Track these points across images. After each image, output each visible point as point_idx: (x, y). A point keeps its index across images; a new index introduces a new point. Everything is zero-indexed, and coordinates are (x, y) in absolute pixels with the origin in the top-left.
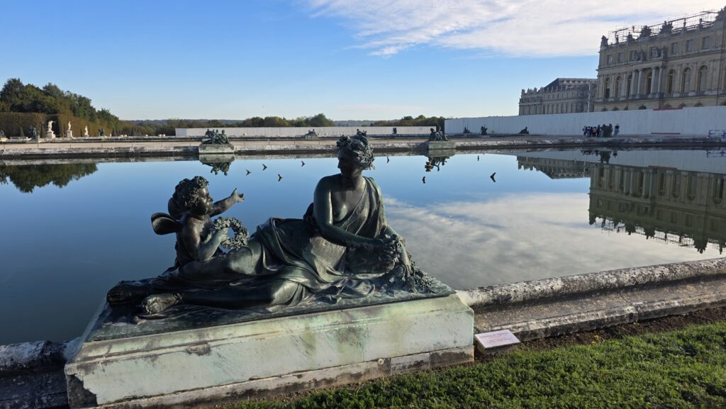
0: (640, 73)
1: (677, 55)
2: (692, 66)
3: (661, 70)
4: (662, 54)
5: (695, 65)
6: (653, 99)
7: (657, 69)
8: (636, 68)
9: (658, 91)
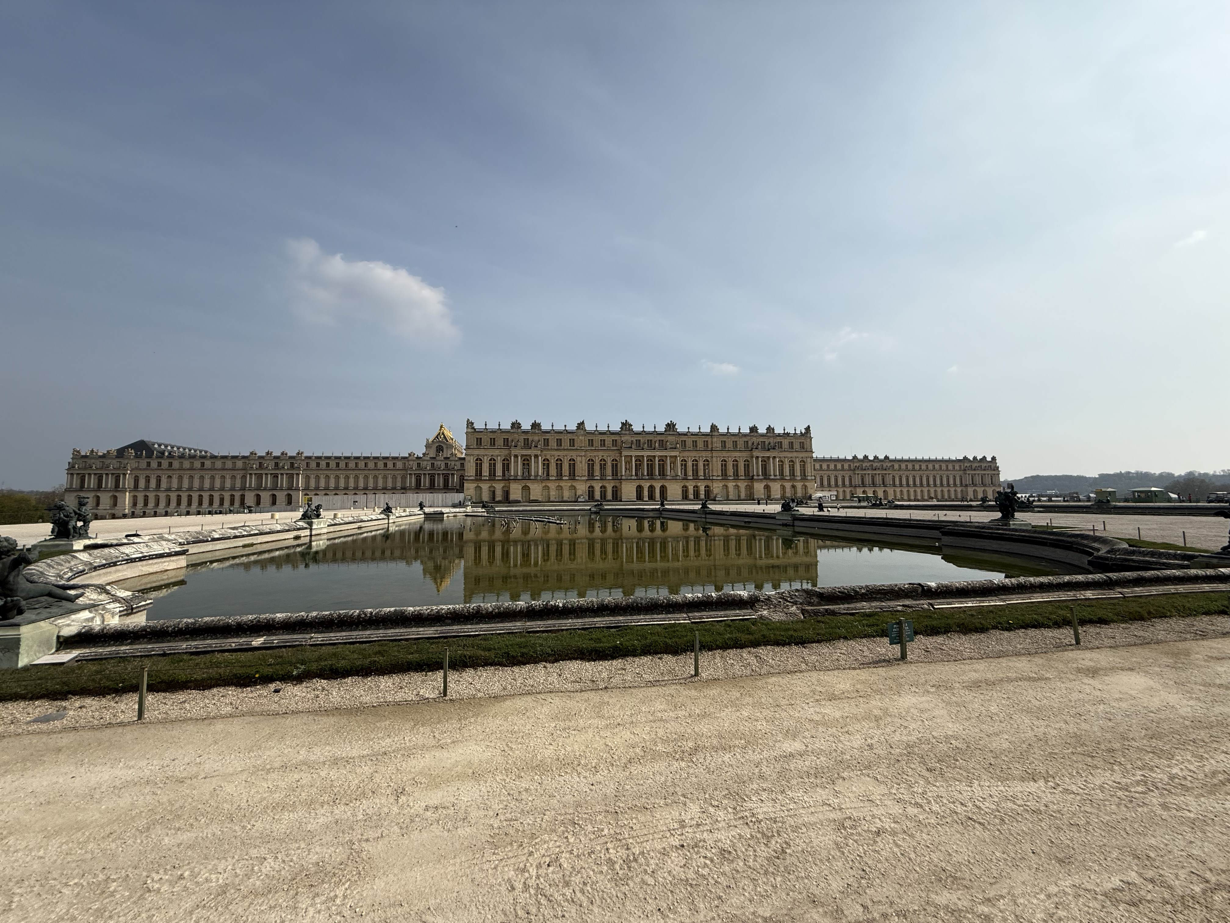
0: (520, 458)
1: (550, 448)
2: (563, 458)
3: (540, 458)
5: (565, 457)
6: (536, 481)
7: (536, 456)
8: (515, 454)
9: (539, 474)
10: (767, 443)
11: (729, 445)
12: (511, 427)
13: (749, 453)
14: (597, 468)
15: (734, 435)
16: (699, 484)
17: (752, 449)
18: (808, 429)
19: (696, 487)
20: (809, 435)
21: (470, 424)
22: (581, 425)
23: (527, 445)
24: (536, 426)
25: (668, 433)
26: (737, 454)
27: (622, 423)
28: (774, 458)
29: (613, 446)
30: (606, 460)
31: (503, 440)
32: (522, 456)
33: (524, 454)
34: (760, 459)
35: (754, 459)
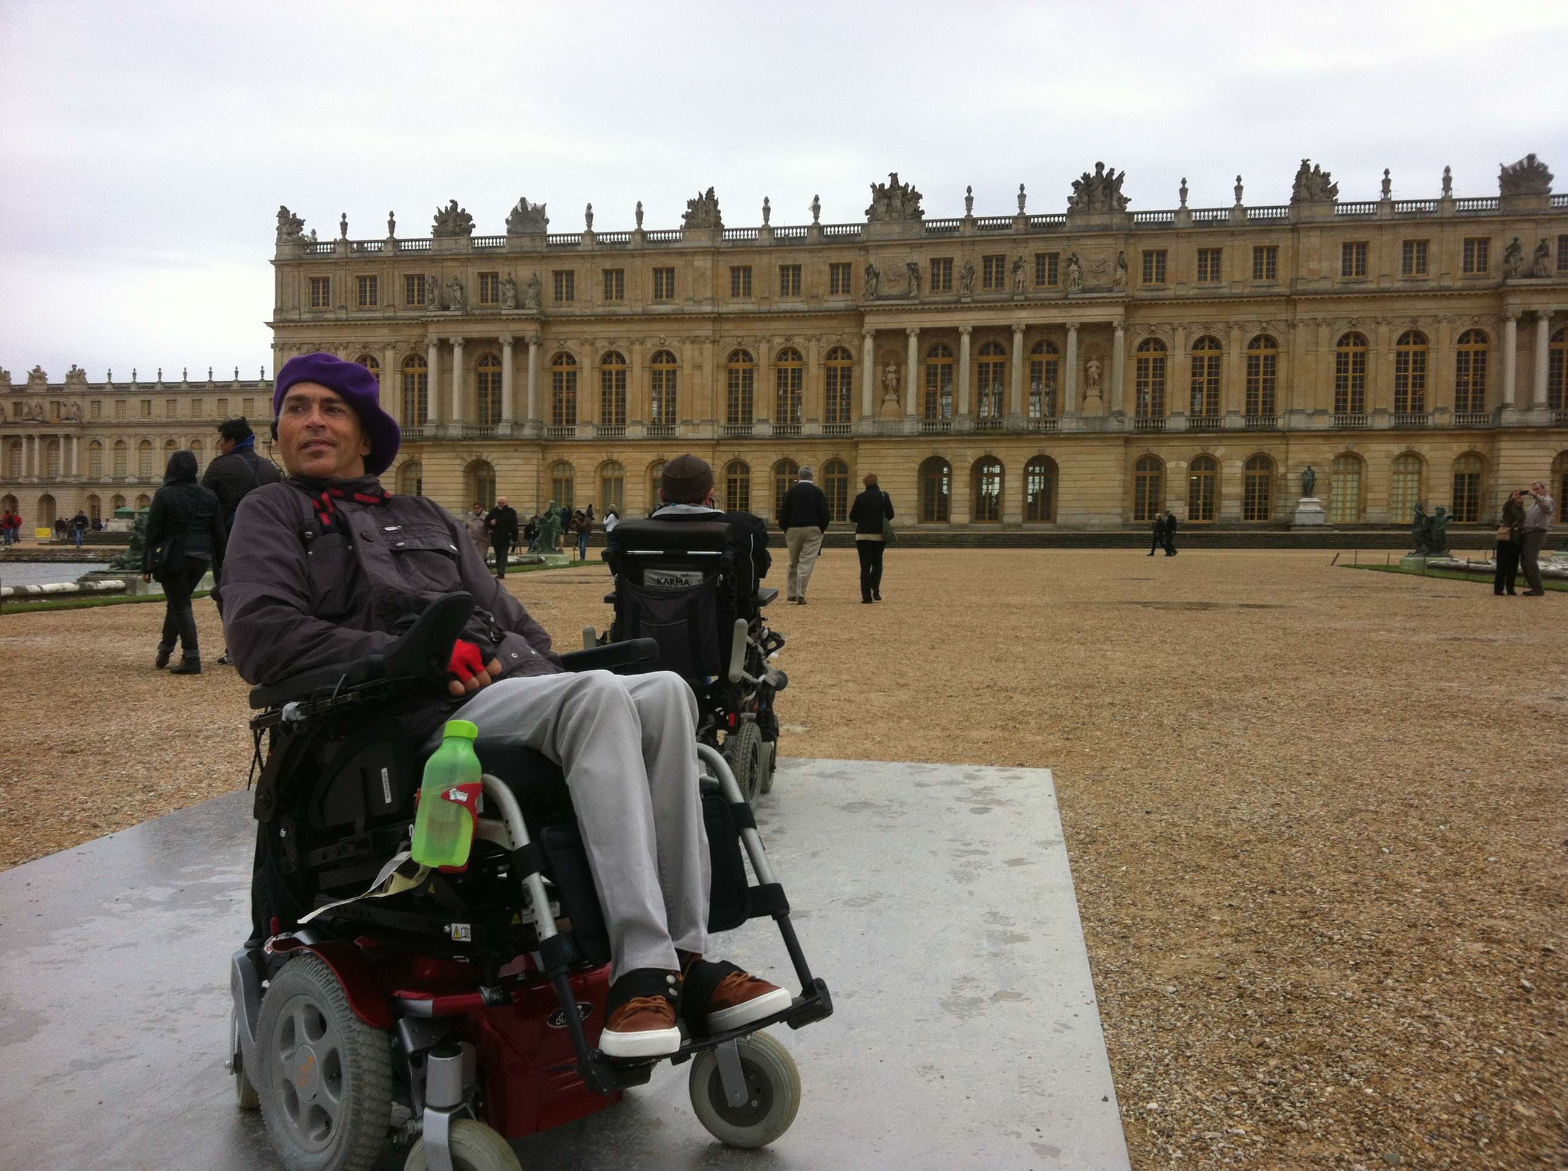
0: (458, 352)
1: (578, 312)
2: (630, 352)
3: (532, 349)
4: (530, 303)
5: (637, 347)
6: (514, 443)
7: (519, 345)
8: (442, 336)
9: (531, 416)
11: (1386, 261)
12: (437, 231)
13: (1489, 298)
14: (764, 388)
15: (1411, 214)
16: (1219, 452)
19: (1205, 463)
21: (289, 223)
22: (703, 210)
23: (492, 298)
25: (1079, 221)
26: (1425, 307)
27: (879, 192)
29: (834, 291)
30: (803, 354)
31: (404, 282)
32: (469, 344)
33: (475, 335)
34: (1544, 326)
35: (1511, 327)
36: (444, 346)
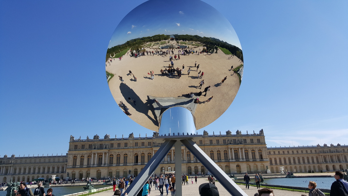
0: (96, 155)
1: (113, 148)
2: (121, 154)
3: (107, 154)
4: (107, 148)
6: (104, 167)
7: (105, 153)
8: (94, 152)
9: (107, 163)
10: (237, 140)
11: (214, 142)
12: (94, 138)
13: (226, 146)
14: (139, 158)
15: (216, 136)
17: (228, 144)
18: (262, 131)
19: (196, 167)
20: (262, 134)
21: (72, 138)
22: (131, 135)
23: (101, 147)
24: (106, 137)
26: (219, 147)
27: (154, 133)
28: (242, 149)
29: (148, 146)
30: (145, 153)
31: (89, 145)
32: (98, 153)
33: (99, 152)
34: (233, 149)
35: (229, 149)
36: (94, 154)
